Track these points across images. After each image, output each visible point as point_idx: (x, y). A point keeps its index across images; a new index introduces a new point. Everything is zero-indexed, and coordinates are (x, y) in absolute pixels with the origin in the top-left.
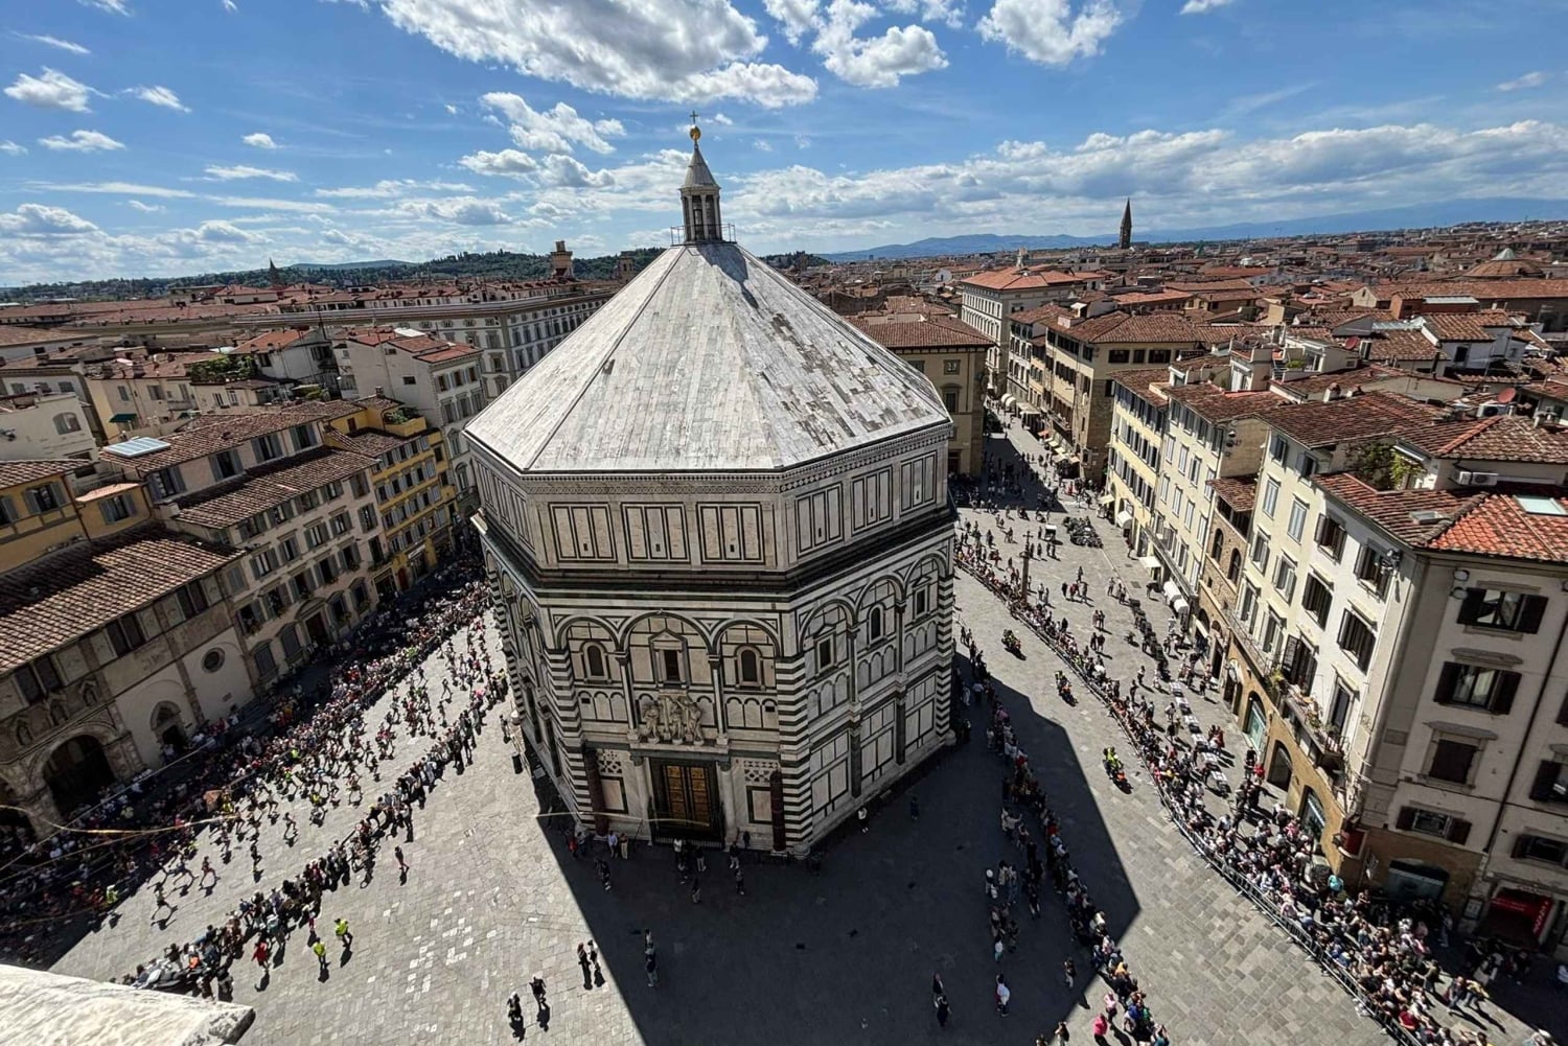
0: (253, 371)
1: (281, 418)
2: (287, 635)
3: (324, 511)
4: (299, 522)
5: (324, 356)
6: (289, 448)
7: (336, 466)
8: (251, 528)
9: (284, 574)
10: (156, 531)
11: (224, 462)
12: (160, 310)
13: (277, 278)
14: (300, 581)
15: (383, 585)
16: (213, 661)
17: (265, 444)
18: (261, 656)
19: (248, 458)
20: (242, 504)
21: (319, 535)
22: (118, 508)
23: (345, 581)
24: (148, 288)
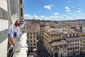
0: (74, 28)
1: (76, 32)
2: (71, 52)
3: (77, 42)
4: (75, 42)
5: (81, 28)
6: (76, 35)
7: (80, 38)
8: (71, 42)
9: (72, 47)
10: (65, 39)
11: (70, 35)
12: (70, 23)
13: (79, 20)
14: (73, 48)
15: (81, 52)
16: (65, 51)
17: (74, 35)
18: (69, 53)
19: (72, 35)
20: (71, 39)
21: (76, 44)
22: (63, 37)
23: (77, 50)
24: (69, 21)
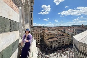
0: (61, 31)
1: (62, 33)
2: (60, 45)
3: (63, 39)
4: (61, 39)
5: (64, 30)
6: (62, 35)
7: (64, 36)
8: (59, 38)
9: (60, 41)
10: (56, 37)
11: (59, 35)
13: (63, 26)
14: (61, 42)
15: (65, 44)
16: (56, 44)
18: (58, 45)
19: (60, 35)
23: (63, 43)
24: (58, 27)
